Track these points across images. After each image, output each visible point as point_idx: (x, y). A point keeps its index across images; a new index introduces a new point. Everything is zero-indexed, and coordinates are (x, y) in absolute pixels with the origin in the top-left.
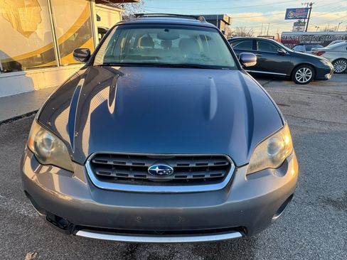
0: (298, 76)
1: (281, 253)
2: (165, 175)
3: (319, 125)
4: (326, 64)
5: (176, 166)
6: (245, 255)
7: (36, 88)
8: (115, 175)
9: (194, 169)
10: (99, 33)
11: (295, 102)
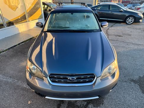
0: (127, 21)
1: (113, 101)
2: (73, 81)
3: (134, 46)
4: (140, 16)
5: (77, 77)
6: (100, 101)
7: (20, 32)
8: (57, 81)
9: (83, 78)
10: (43, 5)
11: (125, 34)
